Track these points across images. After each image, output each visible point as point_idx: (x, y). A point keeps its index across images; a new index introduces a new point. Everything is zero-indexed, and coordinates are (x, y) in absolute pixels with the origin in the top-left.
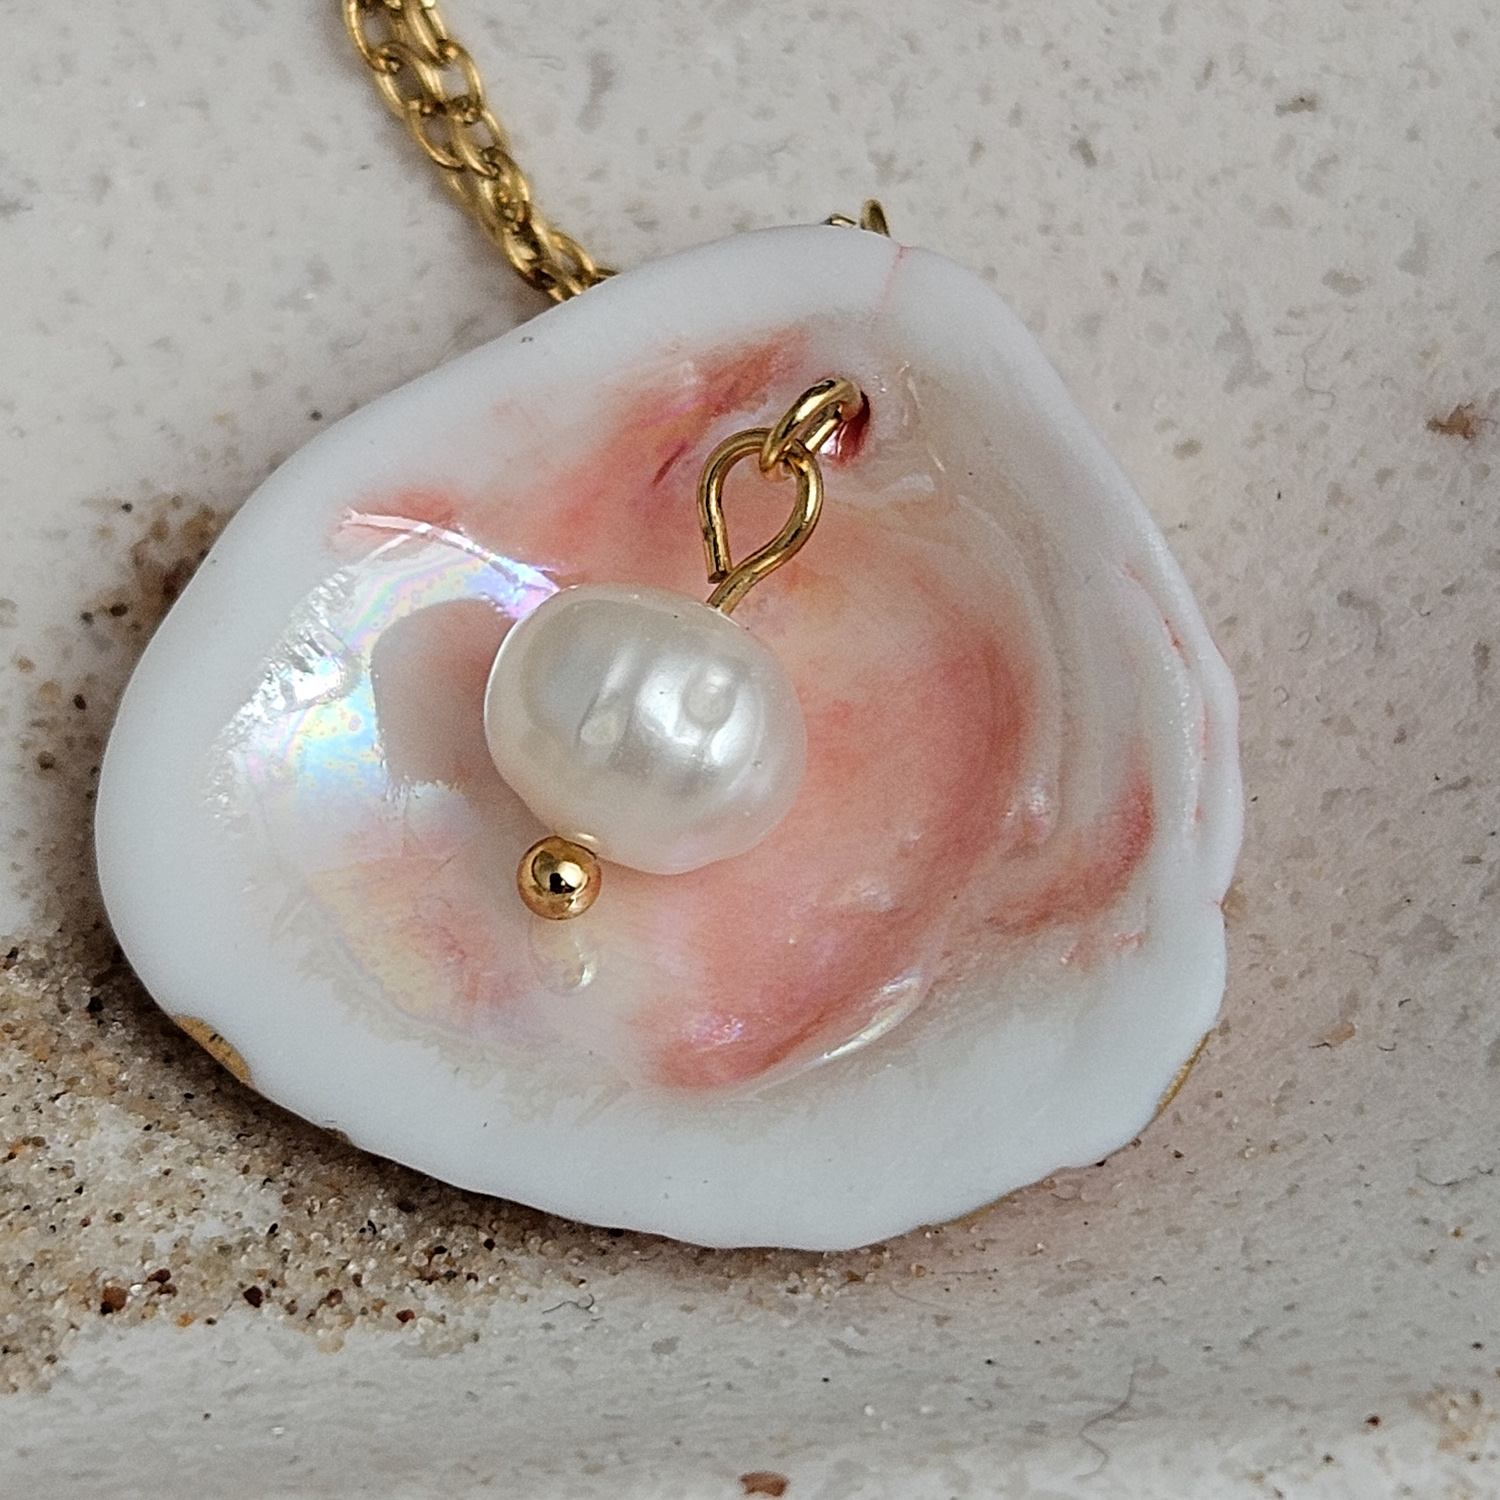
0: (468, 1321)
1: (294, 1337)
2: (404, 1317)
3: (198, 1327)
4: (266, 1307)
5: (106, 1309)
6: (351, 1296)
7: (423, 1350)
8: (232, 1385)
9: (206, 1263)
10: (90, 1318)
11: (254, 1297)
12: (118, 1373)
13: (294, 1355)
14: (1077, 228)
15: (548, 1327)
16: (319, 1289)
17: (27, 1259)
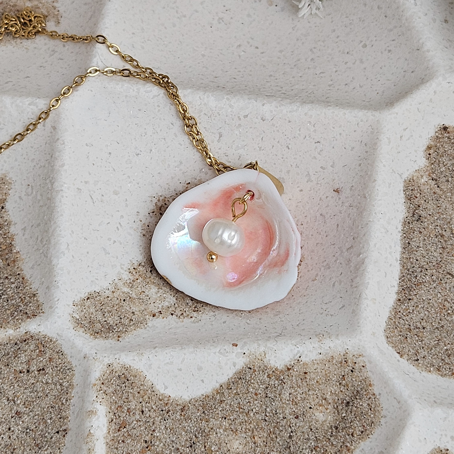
0: (199, 318)
1: (177, 320)
2: (191, 317)
3: (165, 318)
4: (174, 316)
5: (153, 316)
6: (184, 314)
7: (194, 322)
8: (170, 327)
9: (166, 310)
10: (151, 317)
11: (172, 314)
12: (155, 326)
13: (177, 323)
14: (287, 158)
15: (210, 319)
16: (181, 313)
17: (143, 309)
